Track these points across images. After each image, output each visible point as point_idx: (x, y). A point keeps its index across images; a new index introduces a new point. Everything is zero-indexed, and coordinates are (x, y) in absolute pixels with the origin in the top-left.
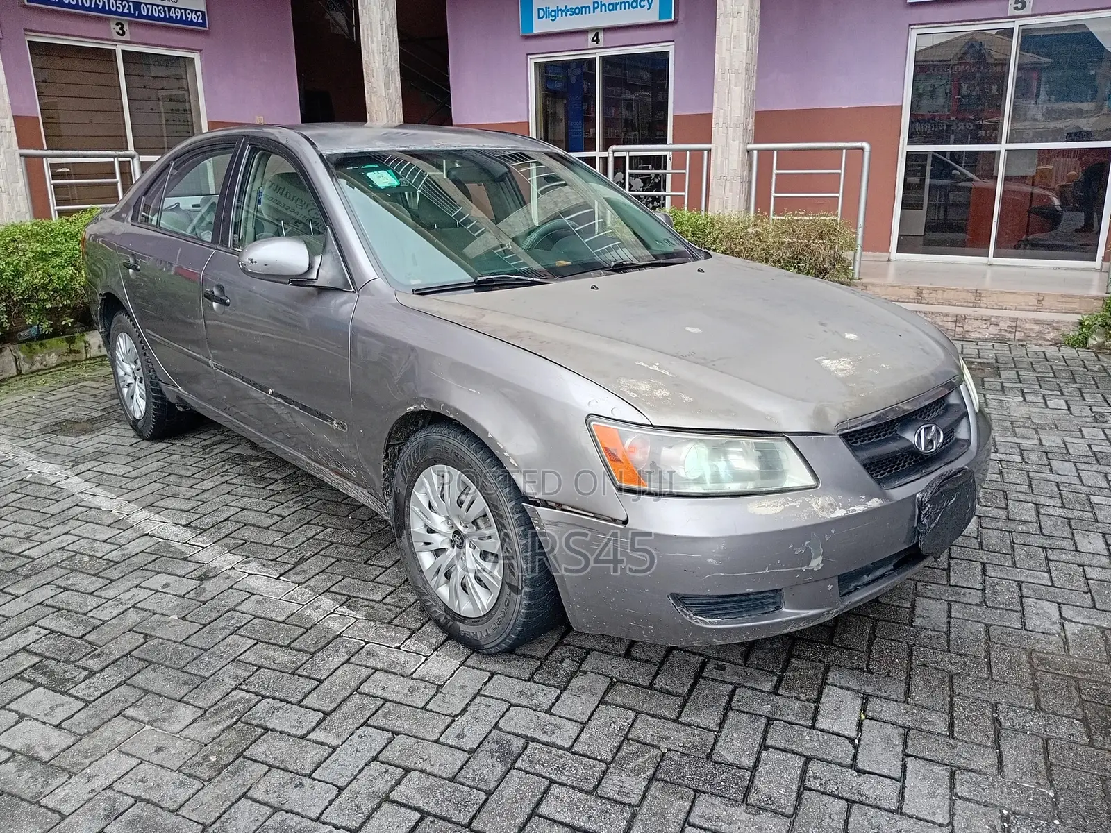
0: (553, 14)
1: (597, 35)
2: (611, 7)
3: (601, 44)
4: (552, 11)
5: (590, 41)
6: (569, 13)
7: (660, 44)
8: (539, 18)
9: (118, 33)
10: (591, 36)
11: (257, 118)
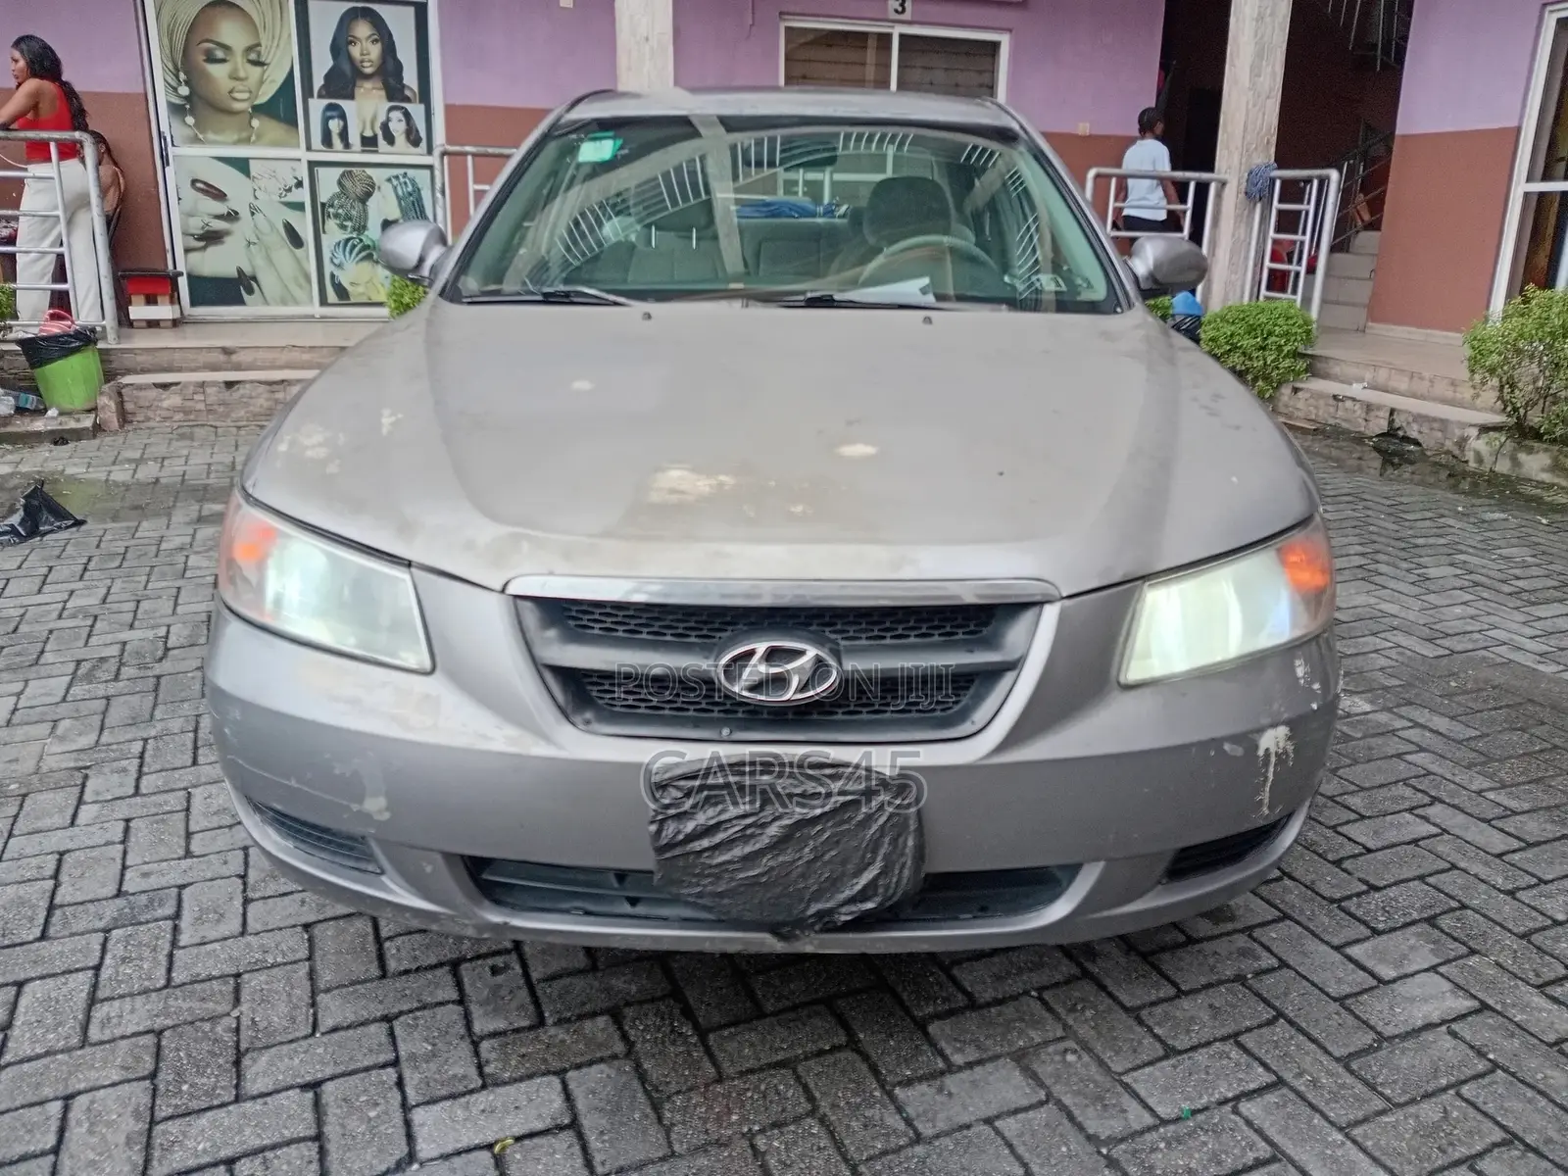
9: (896, 11)
11: (1081, 125)
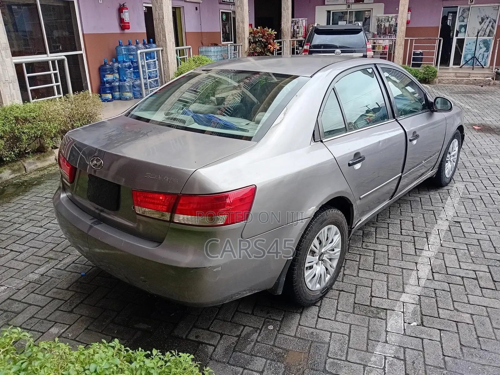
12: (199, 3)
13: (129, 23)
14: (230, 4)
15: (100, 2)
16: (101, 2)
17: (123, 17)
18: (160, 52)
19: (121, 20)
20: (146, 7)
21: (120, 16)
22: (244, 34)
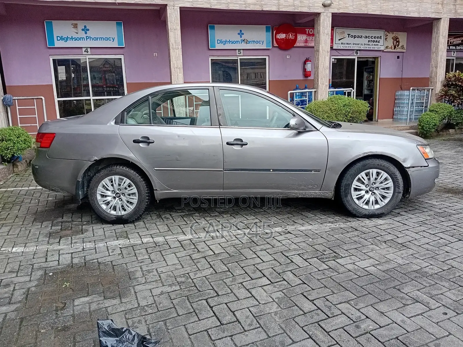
0: (65, 39)
1: (87, 49)
2: (95, 39)
3: (89, 53)
4: (64, 38)
5: (84, 51)
6: (73, 40)
7: (117, 55)
8: (58, 40)
10: (84, 50)
12: (403, 52)
13: (310, 72)
14: (451, 51)
15: (287, 57)
16: (289, 58)
17: (306, 67)
18: (313, 92)
19: (305, 70)
20: (335, 59)
21: (304, 66)
22: (436, 78)
